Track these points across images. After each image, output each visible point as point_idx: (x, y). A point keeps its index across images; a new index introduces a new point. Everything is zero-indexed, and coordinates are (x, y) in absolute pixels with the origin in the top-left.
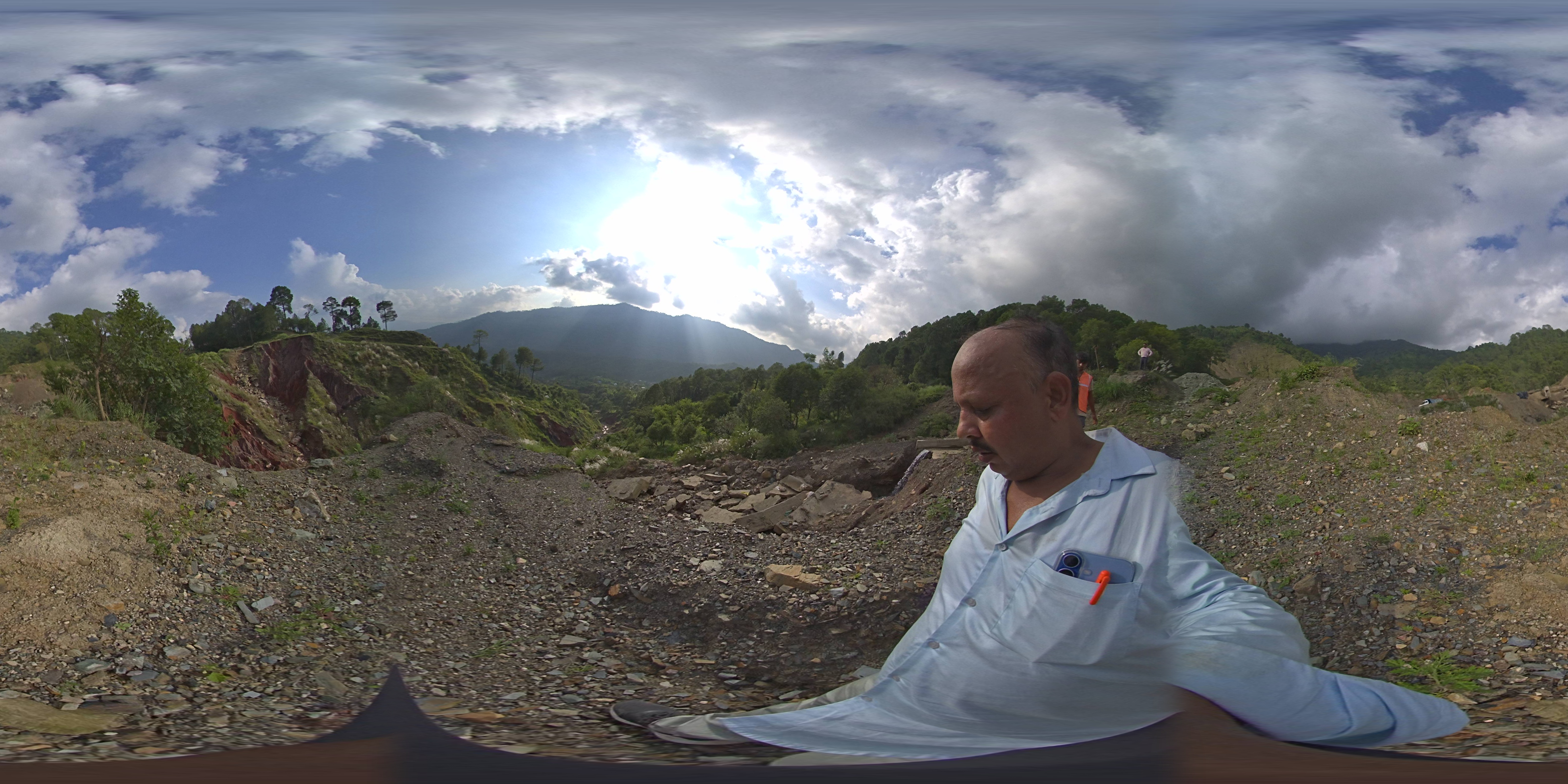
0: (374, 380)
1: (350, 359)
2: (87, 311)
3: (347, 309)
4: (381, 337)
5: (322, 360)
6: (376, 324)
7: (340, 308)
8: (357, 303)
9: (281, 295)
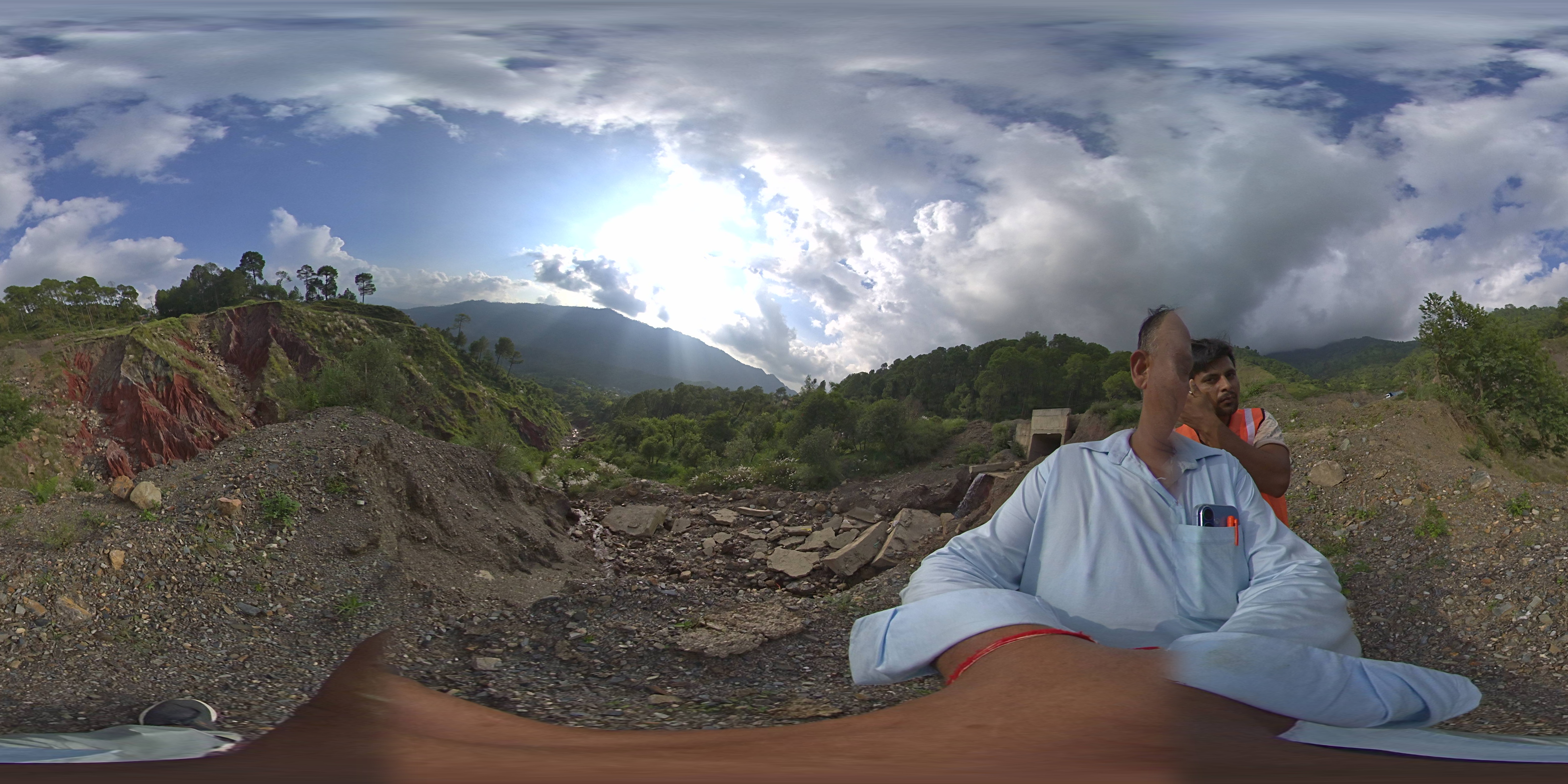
2: (46, 281)
3: (324, 279)
4: (356, 310)
5: (288, 328)
6: (353, 297)
7: (315, 277)
8: (334, 273)
9: (253, 260)
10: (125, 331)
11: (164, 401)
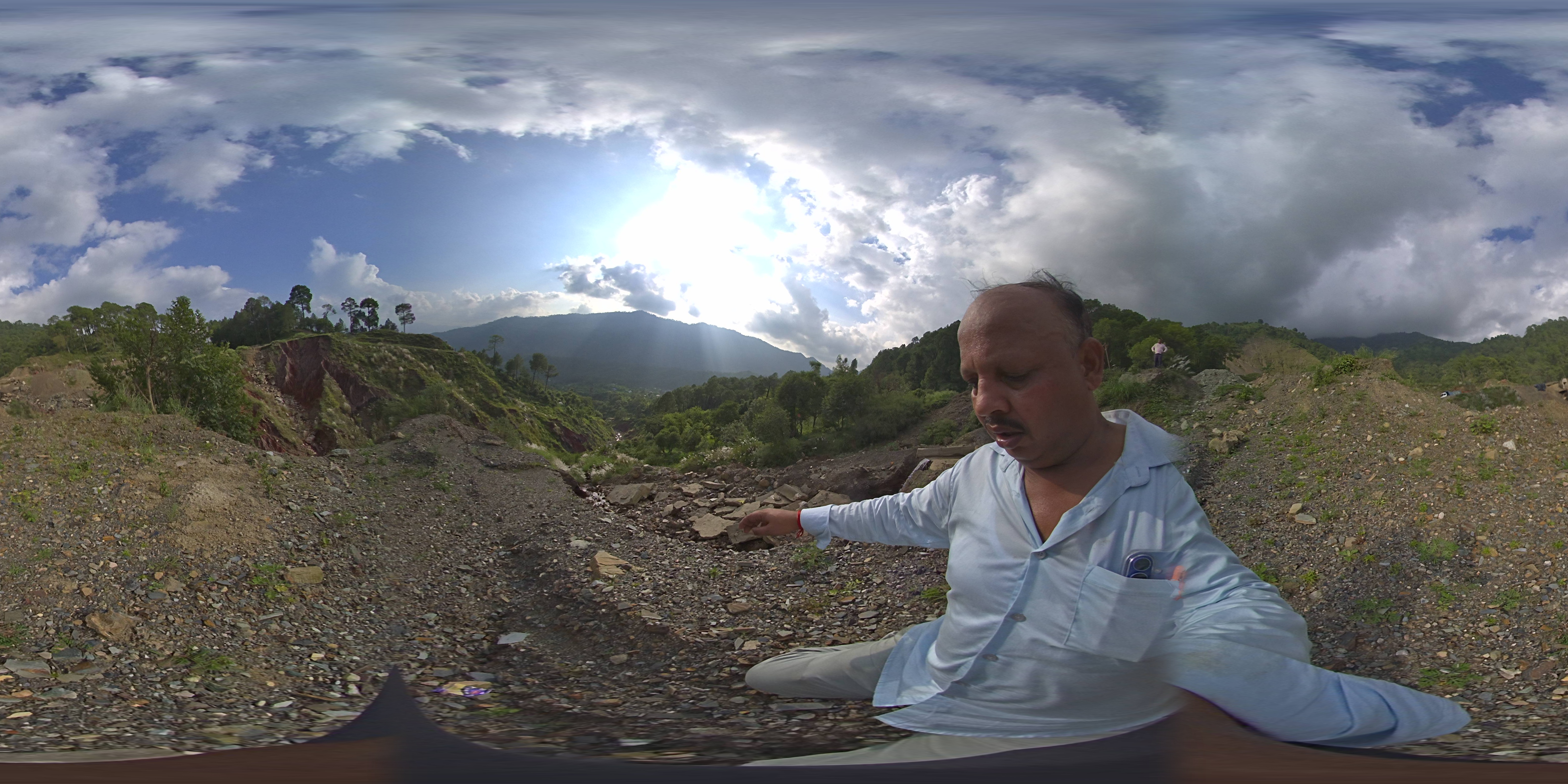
0: (390, 382)
1: (366, 361)
2: (106, 304)
3: (366, 311)
4: (398, 339)
5: (338, 360)
6: (394, 327)
7: (358, 309)
8: (376, 304)
9: (301, 294)
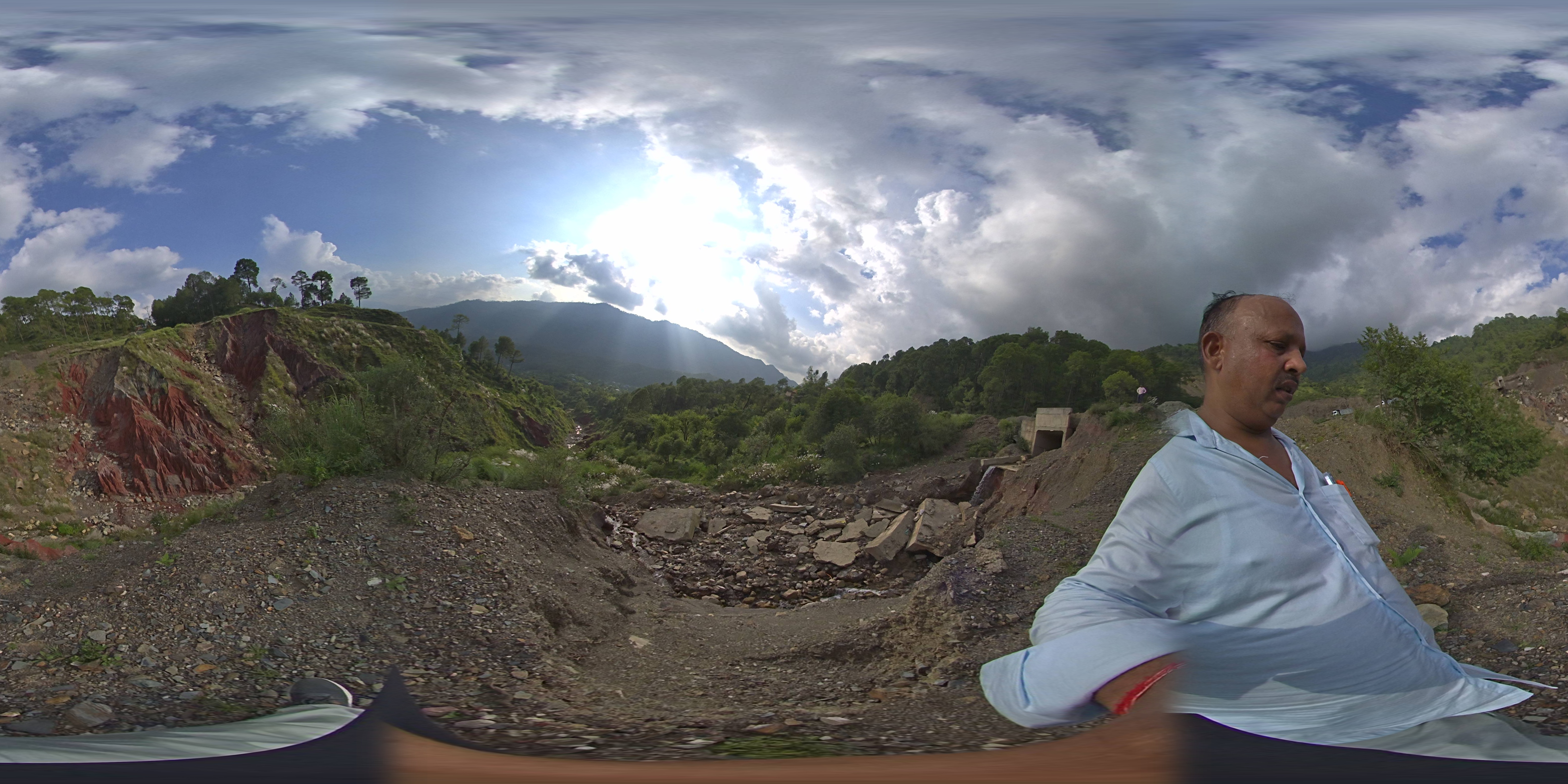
0: (342, 359)
1: (316, 336)
3: (318, 284)
4: (353, 314)
5: (285, 335)
6: (349, 301)
7: (310, 282)
8: (329, 277)
9: (247, 268)
10: (120, 342)
11: (158, 414)
